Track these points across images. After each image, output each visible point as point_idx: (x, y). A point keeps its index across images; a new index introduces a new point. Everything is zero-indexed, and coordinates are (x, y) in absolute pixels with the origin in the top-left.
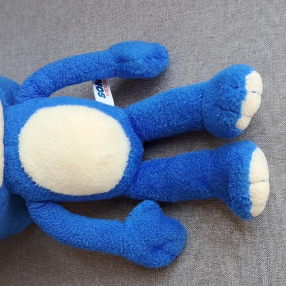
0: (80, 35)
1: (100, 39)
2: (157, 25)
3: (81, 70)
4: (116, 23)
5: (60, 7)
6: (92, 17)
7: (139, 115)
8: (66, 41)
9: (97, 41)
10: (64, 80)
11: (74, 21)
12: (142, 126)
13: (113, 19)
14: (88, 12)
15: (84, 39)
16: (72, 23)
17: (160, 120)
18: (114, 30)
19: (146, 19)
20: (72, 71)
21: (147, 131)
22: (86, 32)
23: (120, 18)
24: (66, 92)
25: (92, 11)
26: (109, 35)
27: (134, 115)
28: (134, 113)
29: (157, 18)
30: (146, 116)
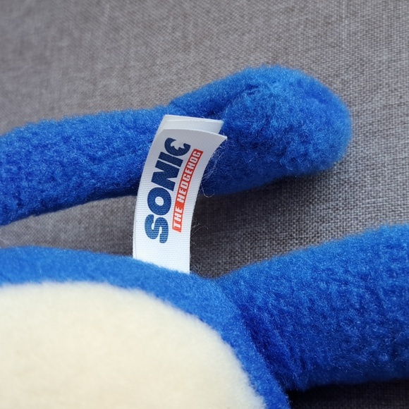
0: (82, 75)
1: (138, 83)
2: (310, 33)
3: (79, 148)
4: (185, 37)
5: (29, 12)
6: (117, 30)
7: (281, 312)
8: (41, 94)
9: (130, 89)
10: (24, 184)
11: (65, 43)
12: (291, 349)
13: (174, 29)
14: (104, 19)
15: (91, 87)
16: (60, 49)
17: (364, 340)
18: (180, 56)
19: (275, 21)
20: (50, 153)
21: (309, 367)
22: (99, 67)
23: (196, 25)
24: (39, 227)
25: (117, 14)
26: (163, 72)
27: (259, 308)
28: (259, 302)
29: (310, 17)
30: (306, 320)
